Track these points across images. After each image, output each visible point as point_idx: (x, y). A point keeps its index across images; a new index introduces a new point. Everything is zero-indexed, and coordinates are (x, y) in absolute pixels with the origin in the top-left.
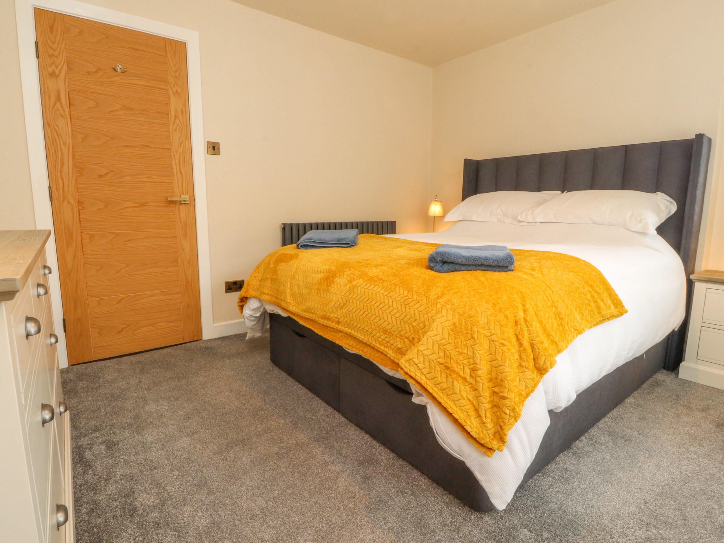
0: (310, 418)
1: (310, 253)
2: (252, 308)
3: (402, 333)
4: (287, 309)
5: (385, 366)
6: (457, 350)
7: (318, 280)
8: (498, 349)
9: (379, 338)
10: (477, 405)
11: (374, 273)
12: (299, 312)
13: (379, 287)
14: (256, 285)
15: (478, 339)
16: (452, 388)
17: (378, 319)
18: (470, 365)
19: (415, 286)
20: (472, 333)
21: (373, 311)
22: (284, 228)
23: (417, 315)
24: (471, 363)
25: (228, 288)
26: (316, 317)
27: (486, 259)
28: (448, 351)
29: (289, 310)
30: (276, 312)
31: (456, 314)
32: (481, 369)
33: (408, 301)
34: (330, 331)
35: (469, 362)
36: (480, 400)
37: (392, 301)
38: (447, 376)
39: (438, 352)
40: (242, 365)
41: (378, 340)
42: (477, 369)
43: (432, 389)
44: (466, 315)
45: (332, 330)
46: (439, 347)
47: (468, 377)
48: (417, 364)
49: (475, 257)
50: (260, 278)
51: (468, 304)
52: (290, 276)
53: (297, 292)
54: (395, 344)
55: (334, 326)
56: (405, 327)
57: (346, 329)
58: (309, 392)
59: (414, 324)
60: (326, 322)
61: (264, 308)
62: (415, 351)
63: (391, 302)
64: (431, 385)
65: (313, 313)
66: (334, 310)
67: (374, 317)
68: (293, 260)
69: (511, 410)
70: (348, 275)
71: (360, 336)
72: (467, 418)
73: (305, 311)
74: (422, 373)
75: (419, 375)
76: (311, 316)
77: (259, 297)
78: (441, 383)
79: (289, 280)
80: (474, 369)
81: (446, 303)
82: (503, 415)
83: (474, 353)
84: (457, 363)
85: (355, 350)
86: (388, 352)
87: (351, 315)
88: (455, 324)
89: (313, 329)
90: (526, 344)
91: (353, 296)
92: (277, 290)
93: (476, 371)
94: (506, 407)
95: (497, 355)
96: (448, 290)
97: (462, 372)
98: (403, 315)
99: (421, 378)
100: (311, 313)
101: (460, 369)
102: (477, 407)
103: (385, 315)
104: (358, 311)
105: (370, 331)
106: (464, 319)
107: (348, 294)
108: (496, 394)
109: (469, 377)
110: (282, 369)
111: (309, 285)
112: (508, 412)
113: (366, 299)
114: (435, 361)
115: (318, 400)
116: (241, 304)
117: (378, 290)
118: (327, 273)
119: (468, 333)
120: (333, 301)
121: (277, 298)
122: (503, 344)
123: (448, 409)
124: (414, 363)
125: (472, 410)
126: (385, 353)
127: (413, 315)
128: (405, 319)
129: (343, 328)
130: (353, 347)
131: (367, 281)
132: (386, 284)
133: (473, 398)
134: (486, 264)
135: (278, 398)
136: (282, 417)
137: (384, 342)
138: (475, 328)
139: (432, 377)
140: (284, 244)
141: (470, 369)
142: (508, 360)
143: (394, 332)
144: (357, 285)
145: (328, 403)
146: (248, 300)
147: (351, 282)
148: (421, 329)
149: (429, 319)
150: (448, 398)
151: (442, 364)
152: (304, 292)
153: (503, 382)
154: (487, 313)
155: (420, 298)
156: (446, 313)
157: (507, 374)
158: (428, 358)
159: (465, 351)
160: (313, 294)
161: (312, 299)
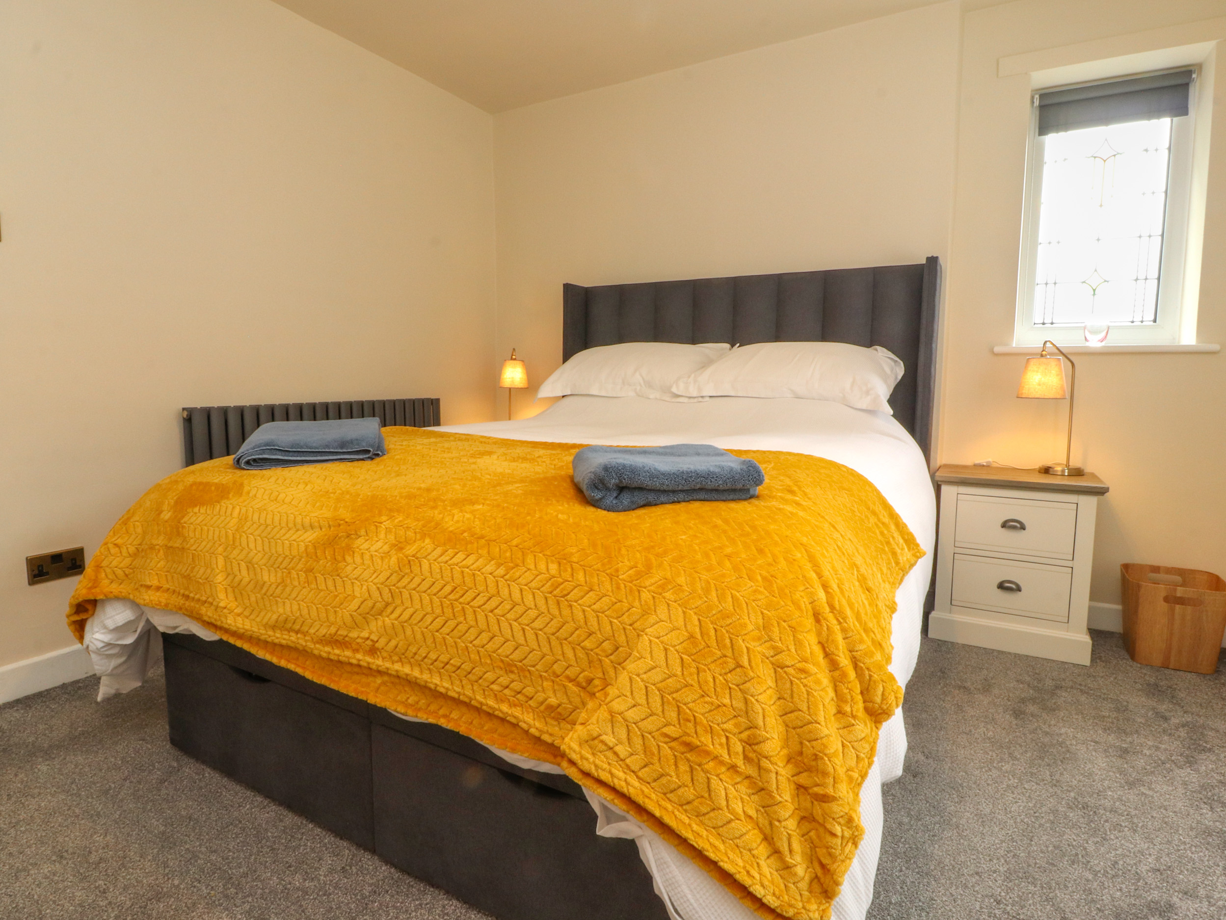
0: (298, 889)
1: (273, 480)
2: (111, 624)
3: (555, 666)
4: (219, 623)
5: (513, 750)
6: (707, 699)
7: (307, 547)
8: (797, 684)
9: (493, 683)
10: (768, 827)
11: (458, 522)
12: (255, 629)
13: (481, 556)
14: (122, 565)
15: (751, 668)
16: (706, 795)
17: (485, 636)
18: (740, 733)
19: (574, 550)
20: (736, 655)
21: (470, 617)
22: (189, 418)
23: (593, 622)
24: (744, 726)
25: (36, 572)
26: (306, 641)
27: (709, 475)
28: (685, 704)
29: (226, 626)
30: (185, 630)
31: (691, 612)
32: (768, 739)
33: (563, 589)
34: (348, 672)
35: (736, 725)
36: (776, 812)
37: (521, 590)
38: (691, 767)
39: (660, 709)
40: (87, 770)
41: (492, 690)
42: (761, 739)
43: (660, 805)
44: (714, 612)
45: (356, 670)
46: (662, 697)
47: (740, 762)
48: (611, 748)
49: (687, 473)
50: (132, 549)
51: (713, 585)
52: (223, 540)
53: (247, 579)
54: (540, 696)
55: (359, 660)
56: (563, 653)
57: (397, 666)
58: (285, 812)
59: (587, 644)
60: (337, 651)
61: (148, 621)
62: (603, 713)
63: (518, 591)
64: (653, 796)
65: (297, 632)
66: (359, 619)
67: (473, 633)
68: (228, 498)
69: (845, 825)
70: (388, 530)
71: (438, 683)
72: (752, 866)
73: (274, 628)
74: (628, 766)
75: (621, 774)
76: (293, 639)
77: (131, 597)
78: (680, 787)
79: (220, 549)
80: (751, 742)
81: (664, 589)
82: (829, 838)
83: (746, 701)
84: (711, 733)
85: (425, 716)
86: (521, 717)
87: (409, 632)
88: (692, 637)
89: (299, 671)
90: (844, 661)
91: (409, 583)
92: (188, 577)
93: (757, 744)
94: (834, 819)
95: (796, 699)
96: (657, 555)
97: (726, 751)
98: (555, 624)
99: (626, 780)
100: (290, 630)
101: (721, 744)
102: (768, 830)
103: (504, 625)
104: (429, 619)
105: (467, 667)
106: (712, 623)
107: (394, 578)
108: (802, 790)
109: (742, 762)
110: (204, 762)
111: (280, 559)
112: (838, 830)
113: (448, 589)
114: (656, 734)
115: (312, 830)
116: (76, 618)
117: (478, 564)
118: (330, 527)
119: (725, 656)
120: (354, 597)
121: (187, 597)
122: (802, 671)
123: (707, 853)
124: (606, 745)
125: (759, 841)
126: (513, 721)
127: (582, 621)
128: (562, 633)
129: (388, 665)
130: (419, 710)
131: (445, 544)
132: (498, 549)
133: (757, 811)
134: (710, 487)
135: (203, 849)
136: (221, 905)
137: (507, 691)
138: (741, 641)
139: (655, 776)
140: (191, 459)
141: (741, 740)
142: (821, 707)
143: (534, 666)
144: (418, 555)
145: (340, 834)
146: (98, 608)
147: (401, 549)
148: (607, 656)
149: (624, 629)
150: (701, 821)
151: (675, 739)
152: (266, 578)
153: (819, 762)
154: (760, 603)
155: (595, 580)
156: (666, 611)
157: (824, 740)
158: (640, 729)
159: (727, 701)
160: (296, 583)
161: (294, 595)
